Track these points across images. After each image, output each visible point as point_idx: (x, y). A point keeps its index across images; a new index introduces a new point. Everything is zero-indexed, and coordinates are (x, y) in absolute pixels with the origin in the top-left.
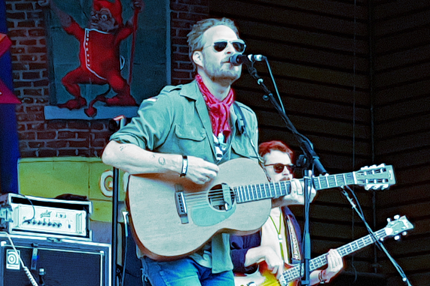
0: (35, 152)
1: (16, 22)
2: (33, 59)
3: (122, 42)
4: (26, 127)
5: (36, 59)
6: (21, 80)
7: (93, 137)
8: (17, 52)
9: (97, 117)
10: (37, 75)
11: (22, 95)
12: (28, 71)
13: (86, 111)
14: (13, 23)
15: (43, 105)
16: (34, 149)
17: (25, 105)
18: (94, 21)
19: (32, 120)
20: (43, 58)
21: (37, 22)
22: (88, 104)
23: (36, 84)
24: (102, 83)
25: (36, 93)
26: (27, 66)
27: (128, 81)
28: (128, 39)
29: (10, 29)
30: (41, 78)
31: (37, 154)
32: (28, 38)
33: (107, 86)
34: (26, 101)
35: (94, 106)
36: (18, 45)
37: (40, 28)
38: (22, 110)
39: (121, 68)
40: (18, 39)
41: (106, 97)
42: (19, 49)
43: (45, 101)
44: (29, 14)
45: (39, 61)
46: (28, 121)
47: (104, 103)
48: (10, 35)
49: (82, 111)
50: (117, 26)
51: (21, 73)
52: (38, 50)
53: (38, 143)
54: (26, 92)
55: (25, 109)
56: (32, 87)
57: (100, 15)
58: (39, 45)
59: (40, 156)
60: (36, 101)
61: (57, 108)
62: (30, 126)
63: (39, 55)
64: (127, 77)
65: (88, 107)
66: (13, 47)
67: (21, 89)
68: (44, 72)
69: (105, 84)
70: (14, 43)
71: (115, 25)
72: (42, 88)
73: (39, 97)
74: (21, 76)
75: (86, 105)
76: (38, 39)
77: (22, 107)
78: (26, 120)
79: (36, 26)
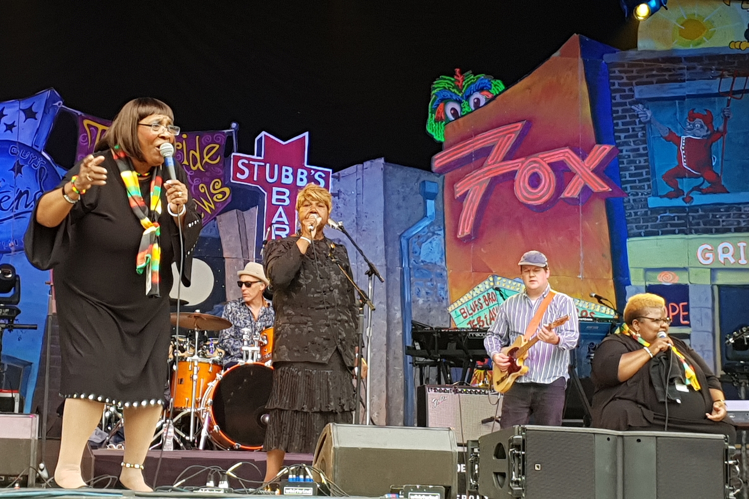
0: (640, 233)
1: (622, 135)
2: (637, 162)
3: (714, 144)
4: (633, 214)
5: (640, 162)
6: (628, 178)
7: (691, 219)
8: (624, 158)
9: (693, 204)
10: (641, 174)
11: (629, 190)
12: (634, 172)
13: (683, 199)
14: (620, 136)
15: (647, 196)
16: (640, 231)
17: (631, 198)
18: (689, 130)
19: (638, 208)
20: (646, 161)
21: (640, 134)
22: (685, 194)
23: (640, 181)
24: (697, 177)
25: (640, 188)
26: (633, 168)
27: (720, 175)
28: (719, 141)
29: (617, 141)
30: (645, 176)
31: (643, 234)
32: (633, 146)
33: (702, 179)
34: (633, 195)
35: (691, 195)
36: (624, 153)
37: (643, 138)
38: (629, 201)
39: (714, 164)
40: (624, 148)
41: (701, 187)
42: (626, 155)
43: (648, 194)
44: (633, 130)
45: (642, 164)
46: (634, 209)
47: (700, 193)
48: (618, 145)
49: (681, 198)
50: (709, 132)
51: (627, 173)
52: (641, 155)
53: (643, 226)
54: (632, 188)
55: (631, 201)
56: (637, 184)
57: (694, 125)
58: (642, 151)
59: (645, 236)
60: (640, 194)
61: (659, 198)
62: (636, 214)
63: (642, 159)
64: (719, 172)
65: (685, 196)
66: (621, 154)
67: (628, 186)
68: (646, 172)
69: (699, 177)
70: (621, 151)
71: (707, 131)
72: (646, 184)
73: (642, 191)
74: (628, 176)
75: (684, 195)
76: (641, 147)
77: (629, 199)
78: (632, 208)
79: (639, 137)
